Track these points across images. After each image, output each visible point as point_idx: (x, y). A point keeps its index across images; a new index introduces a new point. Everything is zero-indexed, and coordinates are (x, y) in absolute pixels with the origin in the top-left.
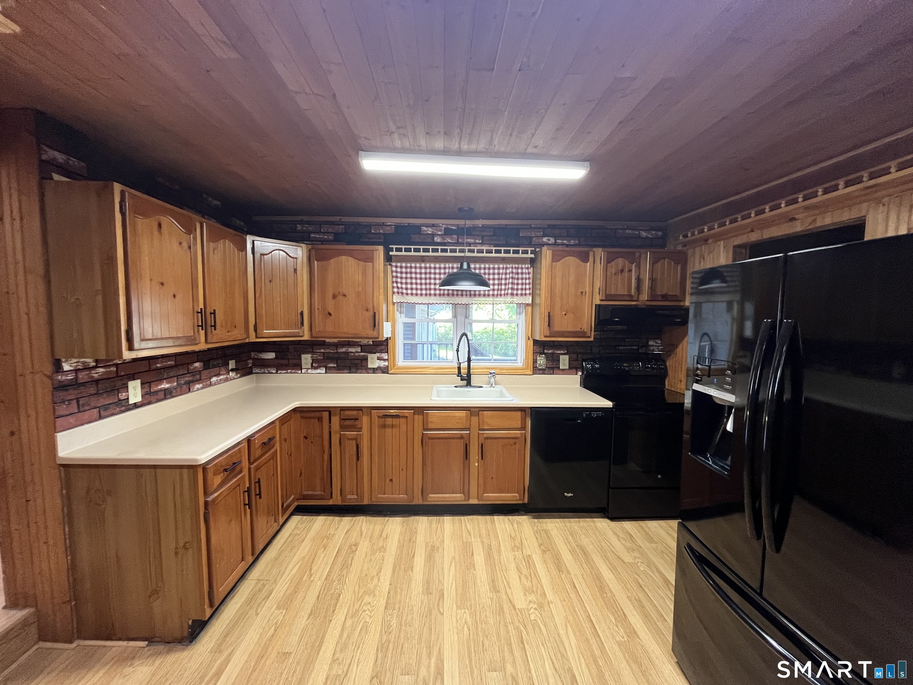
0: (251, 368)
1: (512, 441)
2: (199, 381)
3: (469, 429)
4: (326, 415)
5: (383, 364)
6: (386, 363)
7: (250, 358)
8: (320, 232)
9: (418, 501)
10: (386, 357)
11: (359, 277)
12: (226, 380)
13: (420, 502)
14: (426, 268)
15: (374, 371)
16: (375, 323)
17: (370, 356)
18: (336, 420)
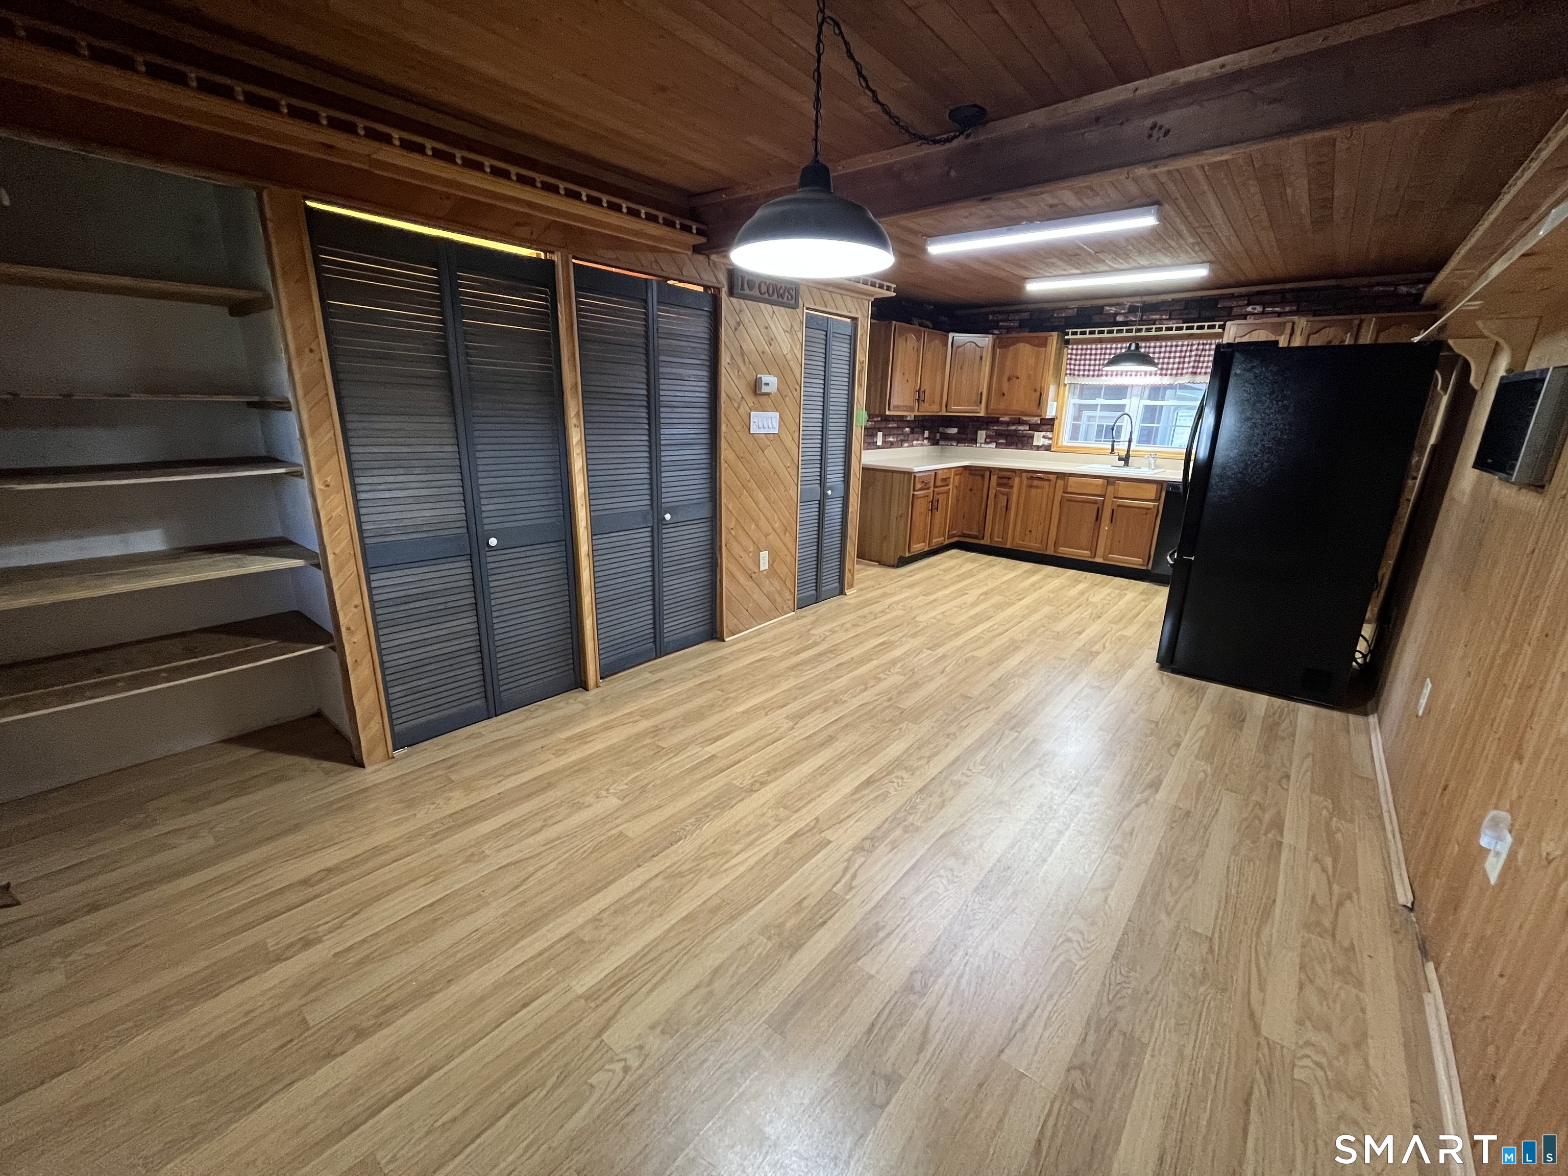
0: (938, 440)
1: (1145, 511)
2: (907, 441)
3: (1103, 496)
4: (987, 474)
5: (1047, 442)
6: (1050, 442)
7: (938, 432)
8: (1007, 320)
9: (1050, 551)
10: (1050, 436)
11: (1032, 361)
12: (922, 445)
13: (1052, 553)
14: (1101, 349)
15: (1038, 448)
16: (1040, 402)
17: (1036, 434)
18: (994, 479)
